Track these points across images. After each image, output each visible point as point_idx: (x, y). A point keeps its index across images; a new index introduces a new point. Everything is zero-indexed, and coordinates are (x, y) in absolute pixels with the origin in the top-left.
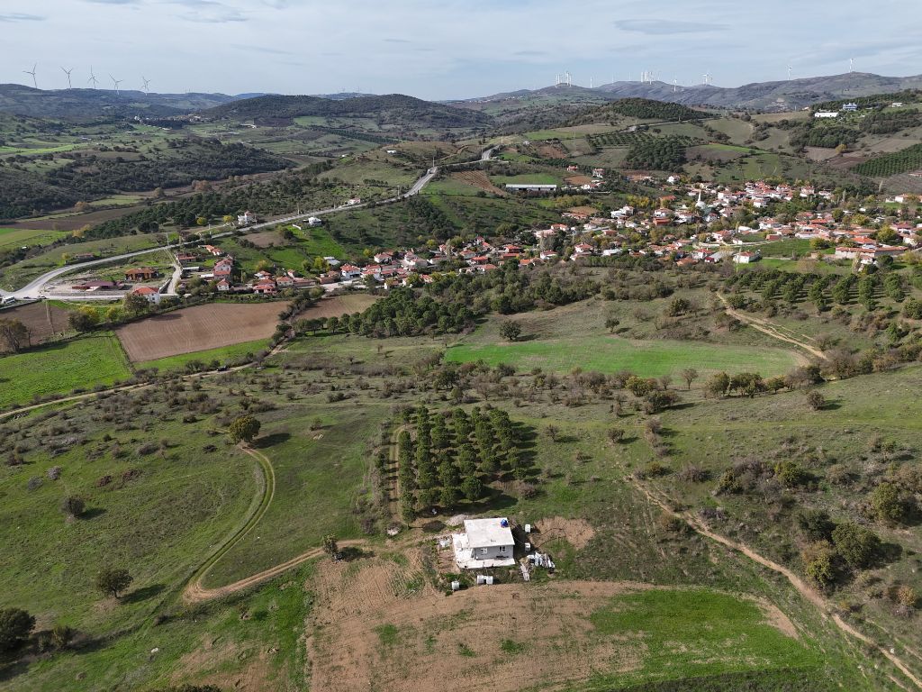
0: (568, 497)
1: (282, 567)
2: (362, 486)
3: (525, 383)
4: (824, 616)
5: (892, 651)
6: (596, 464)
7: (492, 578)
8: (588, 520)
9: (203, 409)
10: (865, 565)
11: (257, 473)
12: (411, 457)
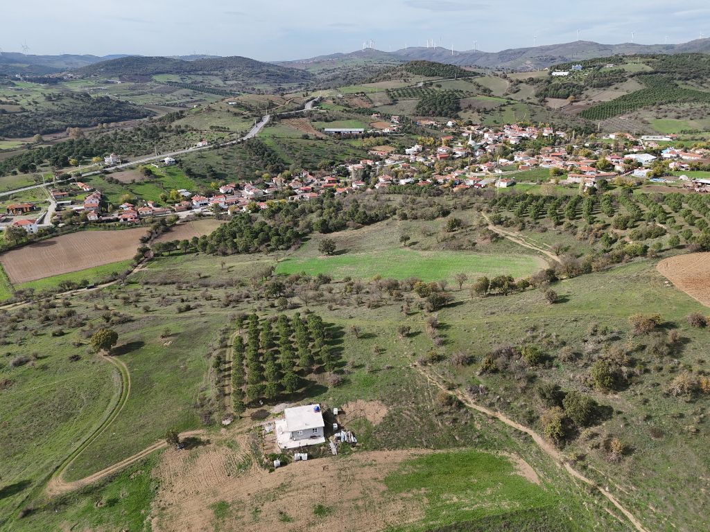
0: (368, 383)
1: (133, 459)
2: (202, 384)
3: (338, 288)
4: (558, 465)
5: (607, 489)
6: (389, 354)
7: (306, 454)
8: (383, 401)
9: (71, 323)
10: (586, 424)
11: (115, 378)
12: (243, 358)
